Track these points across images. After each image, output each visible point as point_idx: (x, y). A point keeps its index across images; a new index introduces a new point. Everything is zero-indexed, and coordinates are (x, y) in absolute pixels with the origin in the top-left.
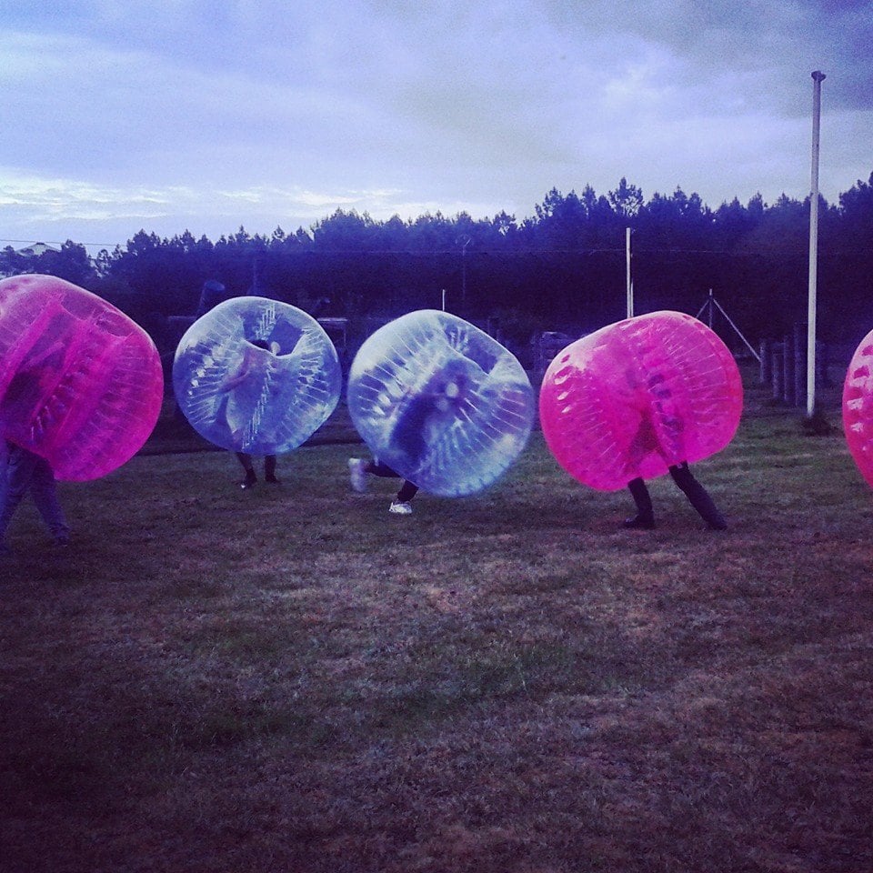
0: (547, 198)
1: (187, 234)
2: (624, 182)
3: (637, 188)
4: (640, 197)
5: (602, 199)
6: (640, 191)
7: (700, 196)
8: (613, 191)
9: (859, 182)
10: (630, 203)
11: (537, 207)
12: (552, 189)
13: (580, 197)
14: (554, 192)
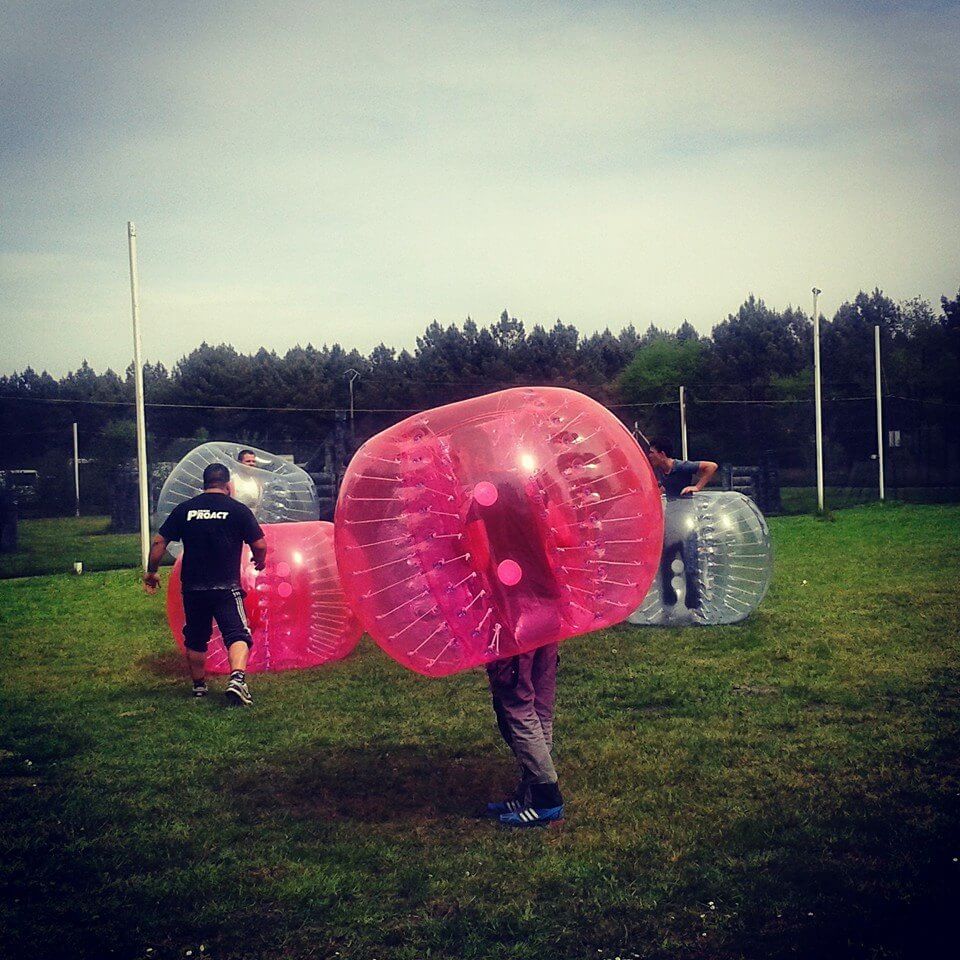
0: (427, 332)
1: (30, 371)
2: (505, 316)
3: (519, 322)
4: (521, 331)
5: (484, 332)
6: (521, 325)
7: (577, 329)
8: (495, 324)
9: (730, 316)
10: (512, 337)
11: (418, 340)
12: (433, 322)
13: (461, 330)
14: (435, 325)
